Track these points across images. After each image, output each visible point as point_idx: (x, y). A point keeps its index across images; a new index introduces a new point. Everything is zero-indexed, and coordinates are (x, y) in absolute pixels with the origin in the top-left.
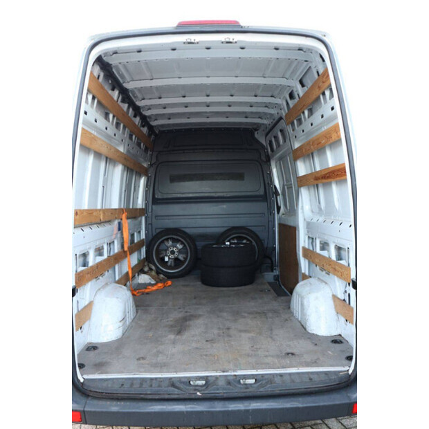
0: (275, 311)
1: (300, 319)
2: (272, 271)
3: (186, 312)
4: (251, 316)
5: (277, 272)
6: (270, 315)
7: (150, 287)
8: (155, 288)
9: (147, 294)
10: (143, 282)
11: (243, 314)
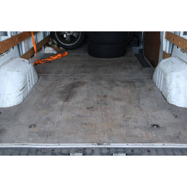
0: (141, 81)
1: (161, 90)
2: (138, 46)
3: (75, 79)
4: (123, 85)
5: (141, 47)
6: (137, 84)
7: (52, 57)
8: (56, 57)
9: (49, 62)
10: (48, 53)
11: (117, 82)
